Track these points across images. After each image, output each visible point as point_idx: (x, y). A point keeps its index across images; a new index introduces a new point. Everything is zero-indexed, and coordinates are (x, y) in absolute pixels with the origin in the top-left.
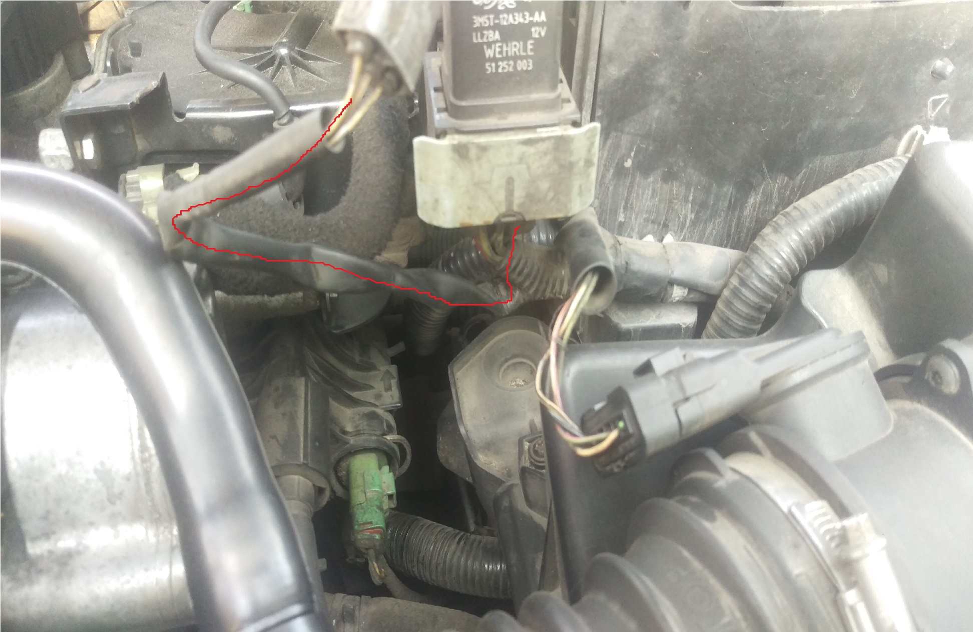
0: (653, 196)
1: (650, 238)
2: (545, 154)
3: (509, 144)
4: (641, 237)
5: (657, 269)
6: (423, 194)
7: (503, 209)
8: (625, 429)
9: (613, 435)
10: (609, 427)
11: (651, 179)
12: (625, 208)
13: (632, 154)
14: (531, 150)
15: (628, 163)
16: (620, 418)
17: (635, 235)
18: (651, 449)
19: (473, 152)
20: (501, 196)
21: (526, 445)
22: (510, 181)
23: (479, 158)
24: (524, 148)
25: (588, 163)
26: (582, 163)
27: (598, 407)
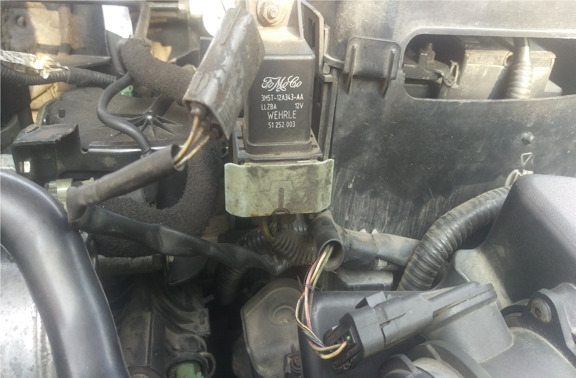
0: (365, 206)
1: (364, 231)
2: (302, 175)
3: (281, 169)
4: (359, 230)
5: (369, 249)
6: (229, 197)
7: (277, 207)
8: (351, 341)
9: (344, 345)
10: (341, 341)
11: (364, 196)
12: (349, 212)
13: (353, 181)
14: (294, 173)
15: (351, 186)
16: (348, 334)
17: (355, 229)
18: (367, 353)
19: (260, 173)
20: (276, 199)
21: (289, 360)
22: (281, 190)
23: (263, 176)
24: (290, 172)
25: (327, 182)
26: (323, 182)
27: (334, 328)
